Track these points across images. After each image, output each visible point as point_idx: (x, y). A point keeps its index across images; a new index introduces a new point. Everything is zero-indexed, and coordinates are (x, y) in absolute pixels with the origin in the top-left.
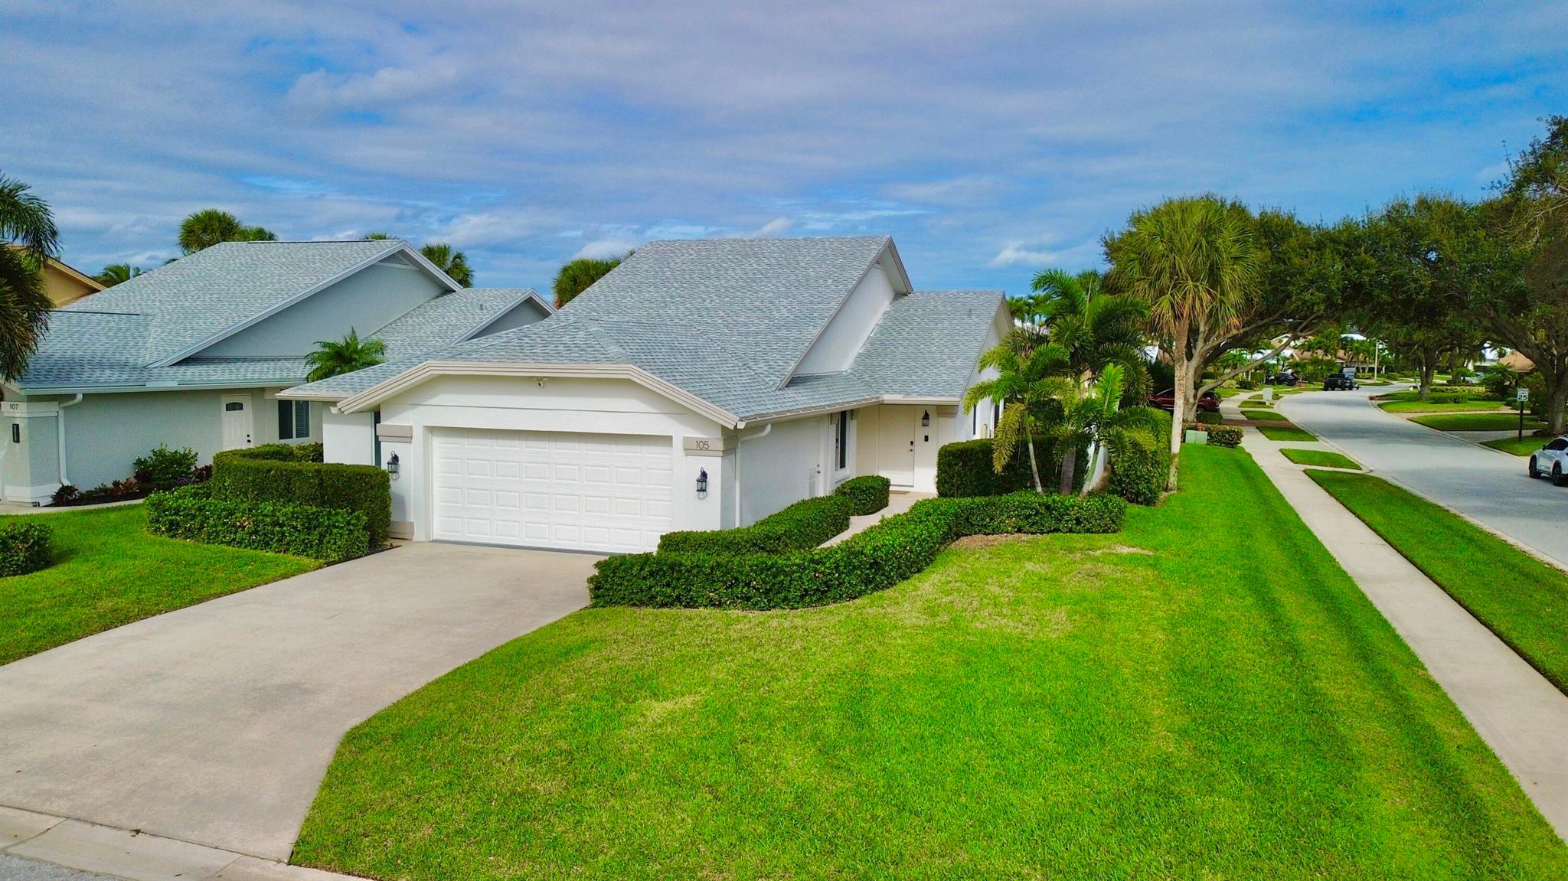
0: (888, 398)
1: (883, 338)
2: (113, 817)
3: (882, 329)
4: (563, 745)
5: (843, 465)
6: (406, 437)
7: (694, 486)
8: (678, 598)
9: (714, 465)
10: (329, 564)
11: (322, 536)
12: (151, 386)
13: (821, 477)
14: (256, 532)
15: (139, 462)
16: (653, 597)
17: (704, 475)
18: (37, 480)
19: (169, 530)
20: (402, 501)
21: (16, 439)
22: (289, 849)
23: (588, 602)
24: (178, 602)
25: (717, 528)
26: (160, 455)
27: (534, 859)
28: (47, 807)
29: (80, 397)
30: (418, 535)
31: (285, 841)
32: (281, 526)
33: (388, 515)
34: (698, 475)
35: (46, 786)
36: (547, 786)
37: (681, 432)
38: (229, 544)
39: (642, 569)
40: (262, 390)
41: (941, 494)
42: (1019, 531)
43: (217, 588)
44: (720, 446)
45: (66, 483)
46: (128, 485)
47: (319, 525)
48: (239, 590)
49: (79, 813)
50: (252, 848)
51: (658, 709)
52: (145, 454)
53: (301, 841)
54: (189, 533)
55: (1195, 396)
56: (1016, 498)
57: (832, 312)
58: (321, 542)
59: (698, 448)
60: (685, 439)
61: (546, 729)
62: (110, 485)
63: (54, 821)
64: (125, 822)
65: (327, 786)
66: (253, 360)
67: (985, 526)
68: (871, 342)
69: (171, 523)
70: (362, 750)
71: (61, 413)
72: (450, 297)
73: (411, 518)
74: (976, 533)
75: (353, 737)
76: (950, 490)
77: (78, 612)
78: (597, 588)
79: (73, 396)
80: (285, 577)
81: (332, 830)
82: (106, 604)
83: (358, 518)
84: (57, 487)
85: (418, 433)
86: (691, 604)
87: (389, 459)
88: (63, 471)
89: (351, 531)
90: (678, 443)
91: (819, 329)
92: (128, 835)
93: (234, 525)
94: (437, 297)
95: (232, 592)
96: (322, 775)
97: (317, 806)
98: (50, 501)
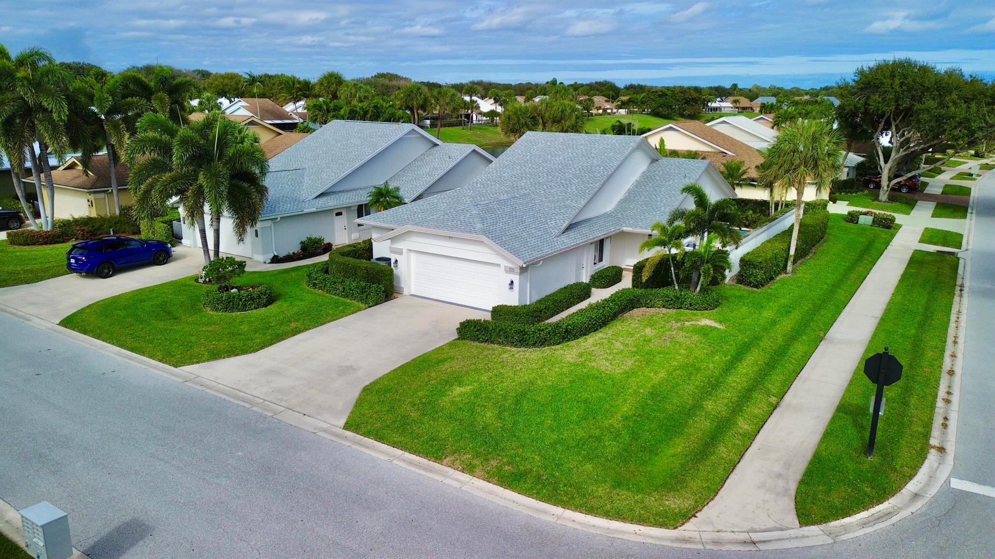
0: (625, 229)
1: (636, 189)
2: (298, 410)
3: (639, 184)
4: (424, 401)
5: (601, 260)
6: (400, 252)
7: (508, 286)
8: (487, 340)
9: (516, 278)
10: (369, 307)
11: (367, 296)
12: (306, 211)
13: (584, 270)
14: (343, 292)
15: (302, 243)
16: (478, 339)
17: (512, 282)
18: (265, 253)
19: (313, 286)
20: (398, 278)
21: (257, 236)
22: (343, 425)
23: (456, 336)
24: (316, 325)
25: (517, 304)
26: (310, 239)
27: (405, 436)
28: (281, 404)
29: (279, 219)
30: (406, 292)
31: (342, 422)
32: (352, 290)
33: (393, 285)
34: (510, 282)
35: (280, 397)
36: (414, 415)
37: (504, 263)
38: (334, 295)
39: (475, 328)
40: (350, 207)
41: (633, 286)
42: (663, 307)
43: (329, 318)
44: (518, 271)
45: (276, 254)
46: (298, 254)
47: (366, 291)
48: (337, 319)
49: (290, 407)
50: (333, 423)
51: (458, 390)
52: (304, 239)
53: (347, 423)
54: (320, 288)
55: (888, 186)
56: (664, 291)
57: (595, 190)
58: (367, 298)
59: (511, 270)
60: (505, 266)
61: (420, 394)
62: (291, 253)
63: (283, 409)
64: (301, 411)
65: (355, 406)
66: (346, 191)
67: (648, 304)
68: (630, 192)
69: (314, 283)
70: (367, 395)
71: (273, 224)
72: (436, 148)
73: (403, 285)
74: (643, 307)
75: (365, 389)
76: (637, 284)
77: (284, 328)
78: (460, 332)
79: (277, 218)
80: (353, 313)
81: (355, 421)
82: (293, 325)
83: (381, 288)
84: (272, 255)
85: (405, 252)
86: (492, 342)
87: (394, 261)
88: (274, 249)
89: (378, 294)
90: (502, 267)
91: (586, 201)
92: (302, 415)
93: (336, 288)
94: (431, 148)
95: (334, 320)
96: (354, 402)
97: (352, 413)
98: (269, 261)
